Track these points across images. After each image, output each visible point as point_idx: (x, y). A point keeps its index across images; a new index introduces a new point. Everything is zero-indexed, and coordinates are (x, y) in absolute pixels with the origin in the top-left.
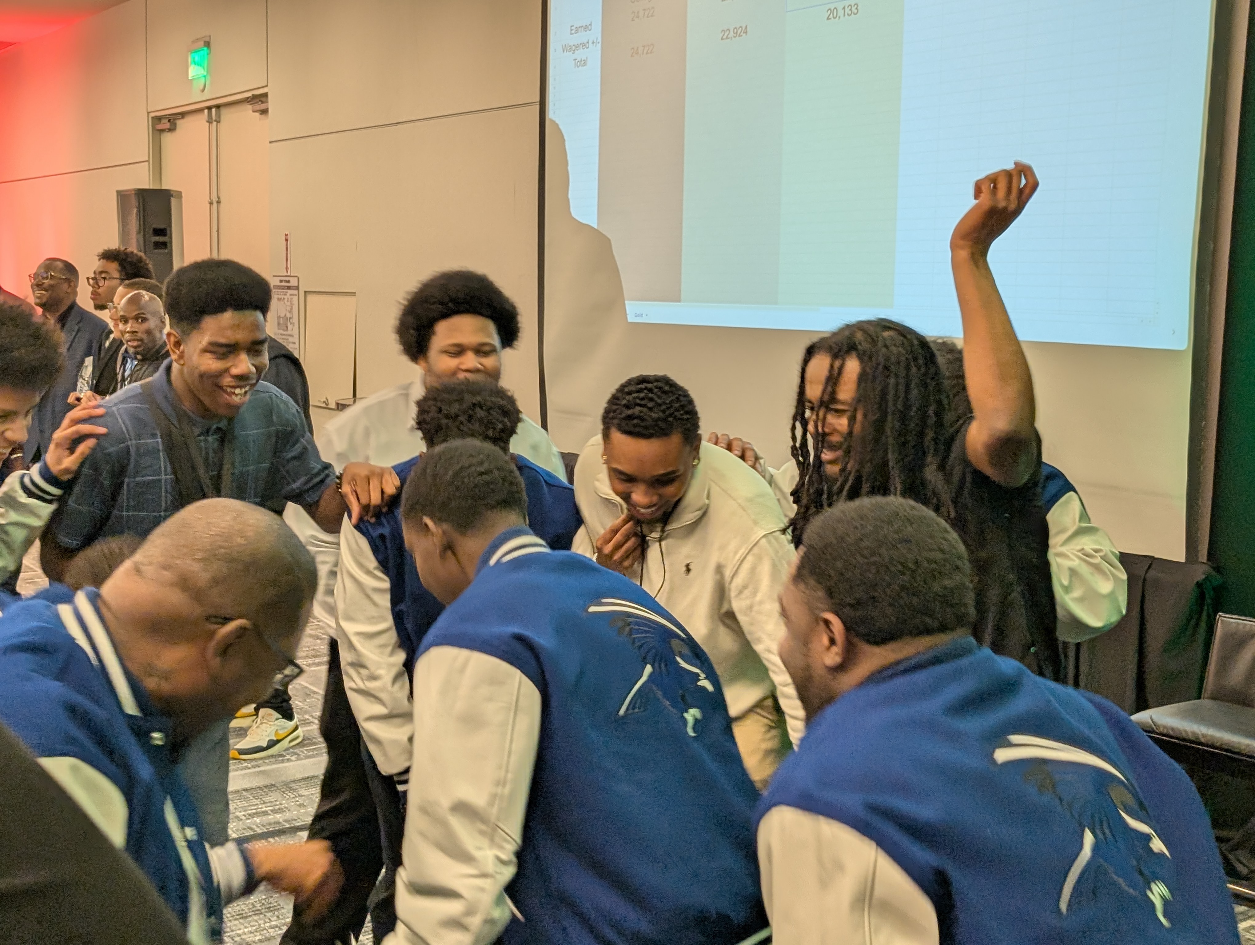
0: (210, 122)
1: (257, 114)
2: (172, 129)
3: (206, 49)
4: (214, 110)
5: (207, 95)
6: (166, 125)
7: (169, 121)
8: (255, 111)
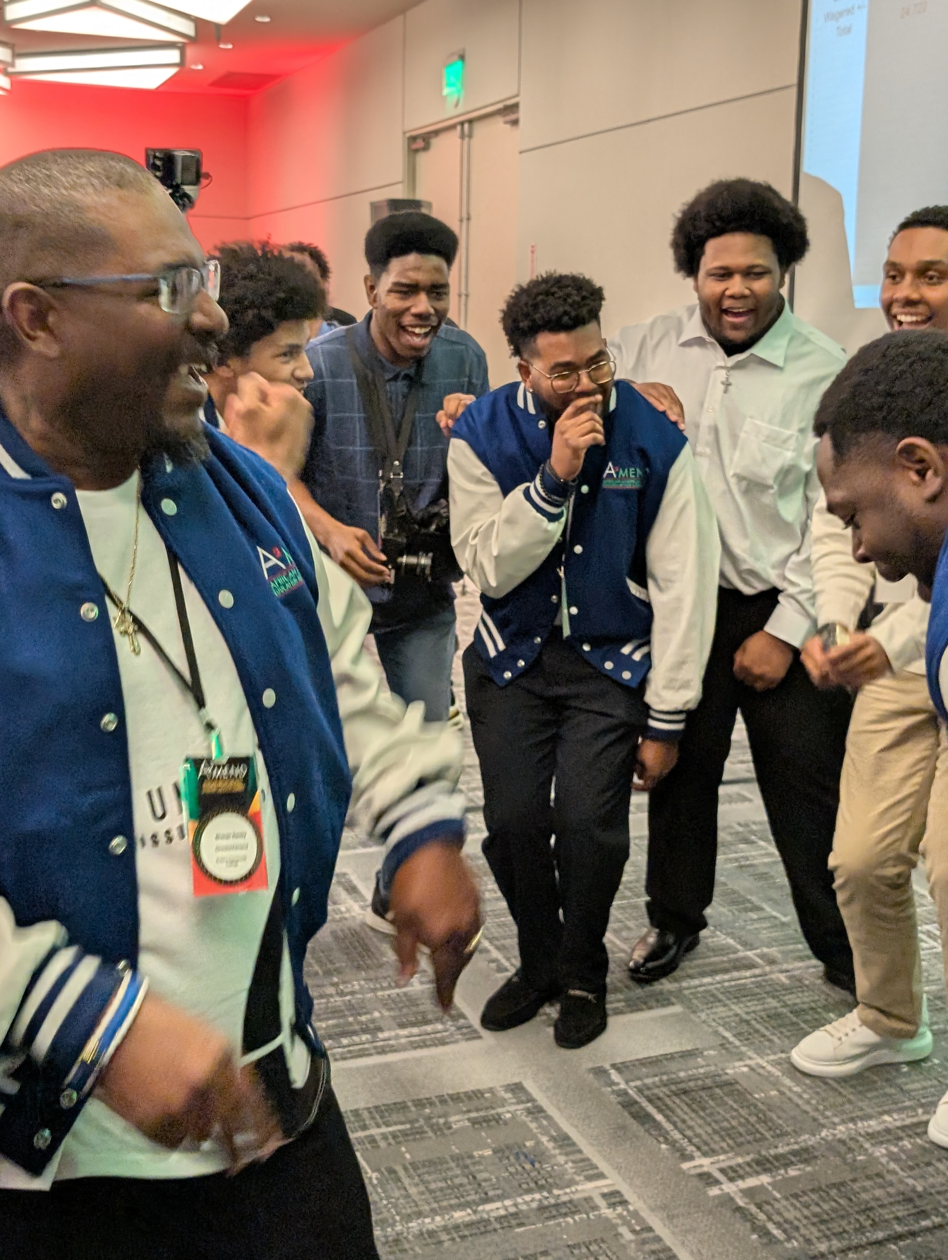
0: (462, 137)
1: (508, 126)
2: (426, 148)
3: (460, 63)
4: (466, 126)
5: (461, 109)
6: (420, 144)
7: (424, 140)
8: (506, 123)
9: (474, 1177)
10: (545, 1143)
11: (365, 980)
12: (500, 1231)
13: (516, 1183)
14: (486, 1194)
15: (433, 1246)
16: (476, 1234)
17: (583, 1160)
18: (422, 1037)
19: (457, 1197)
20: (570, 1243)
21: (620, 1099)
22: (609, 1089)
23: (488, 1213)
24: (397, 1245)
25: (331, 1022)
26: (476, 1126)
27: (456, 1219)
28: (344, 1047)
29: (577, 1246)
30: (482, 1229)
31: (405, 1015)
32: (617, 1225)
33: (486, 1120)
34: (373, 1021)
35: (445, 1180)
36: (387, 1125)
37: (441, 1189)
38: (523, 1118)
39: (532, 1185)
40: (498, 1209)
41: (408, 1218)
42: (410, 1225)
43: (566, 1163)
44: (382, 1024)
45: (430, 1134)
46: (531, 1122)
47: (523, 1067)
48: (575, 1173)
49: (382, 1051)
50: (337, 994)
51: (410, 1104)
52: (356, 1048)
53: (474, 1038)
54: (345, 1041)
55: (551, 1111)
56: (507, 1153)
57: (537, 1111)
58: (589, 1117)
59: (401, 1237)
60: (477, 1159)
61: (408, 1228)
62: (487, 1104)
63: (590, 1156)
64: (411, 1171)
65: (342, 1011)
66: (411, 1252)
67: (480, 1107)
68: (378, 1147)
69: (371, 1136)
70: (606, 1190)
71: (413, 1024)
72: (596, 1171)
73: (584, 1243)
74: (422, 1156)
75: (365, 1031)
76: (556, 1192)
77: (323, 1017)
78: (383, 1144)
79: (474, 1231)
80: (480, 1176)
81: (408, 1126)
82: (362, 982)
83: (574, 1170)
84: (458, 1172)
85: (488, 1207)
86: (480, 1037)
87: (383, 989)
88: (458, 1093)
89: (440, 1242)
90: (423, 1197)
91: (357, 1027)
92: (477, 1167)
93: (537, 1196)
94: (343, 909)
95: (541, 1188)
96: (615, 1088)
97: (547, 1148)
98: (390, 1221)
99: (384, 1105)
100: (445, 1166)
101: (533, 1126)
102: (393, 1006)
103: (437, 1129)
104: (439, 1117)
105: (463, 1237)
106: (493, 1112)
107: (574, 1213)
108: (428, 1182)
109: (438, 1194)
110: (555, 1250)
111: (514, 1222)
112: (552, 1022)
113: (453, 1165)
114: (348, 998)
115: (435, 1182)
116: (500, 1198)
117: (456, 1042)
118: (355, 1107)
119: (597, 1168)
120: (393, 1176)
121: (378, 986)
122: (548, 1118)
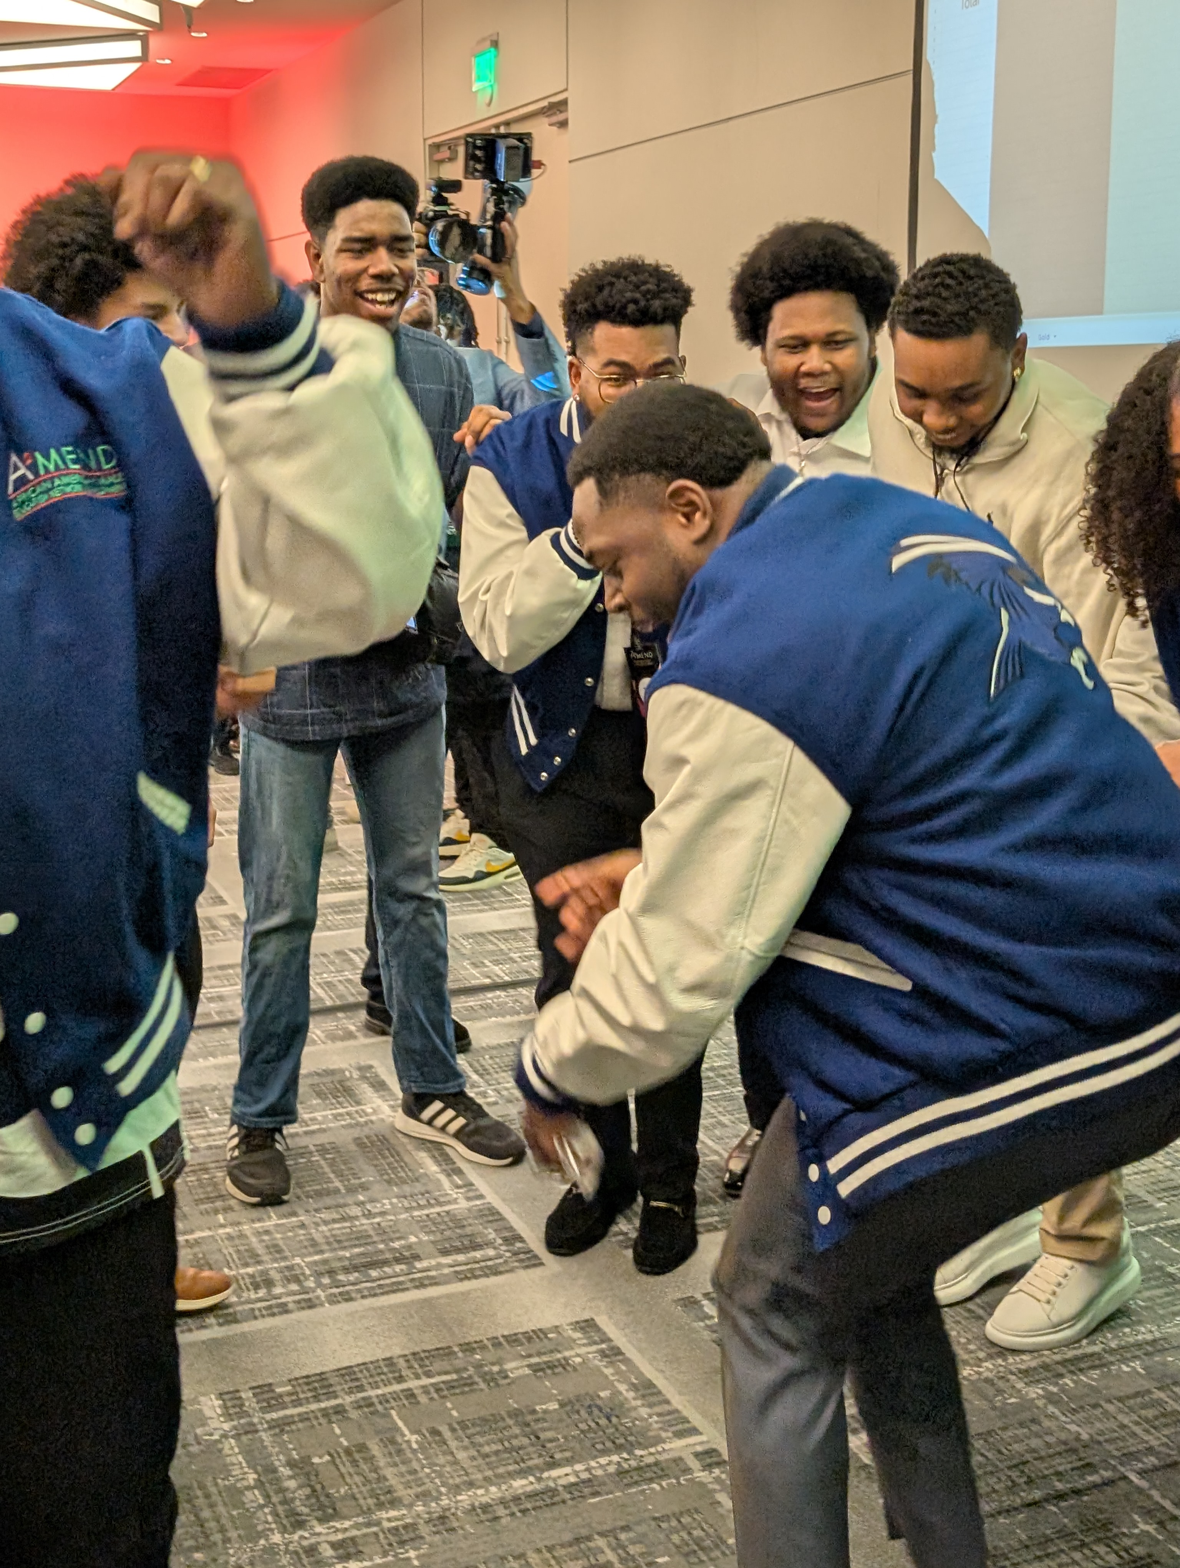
1: (555, 128)
2: (453, 158)
3: (493, 49)
4: (502, 128)
5: (495, 109)
6: (446, 152)
7: (450, 148)
8: (551, 125)
9: (538, 1438)
10: (624, 1392)
11: (397, 1197)
12: (570, 1502)
13: (588, 1444)
14: (552, 1457)
15: (488, 1524)
16: (540, 1507)
17: (670, 1413)
18: (469, 1267)
19: (517, 1463)
20: (657, 1515)
22: (702, 1324)
23: (555, 1480)
24: (443, 1524)
25: (357, 1250)
26: (540, 1374)
27: (516, 1489)
28: (373, 1281)
29: (666, 1518)
30: (549, 1501)
31: (450, 1238)
32: (715, 1491)
33: (551, 1366)
34: (409, 1247)
35: (501, 1441)
36: (428, 1375)
37: (497, 1453)
38: (597, 1362)
39: (609, 1444)
40: (567, 1475)
41: (456, 1489)
42: (459, 1498)
43: (650, 1416)
44: (419, 1252)
45: (483, 1385)
46: (606, 1367)
47: (593, 1299)
48: (661, 1429)
49: (421, 1285)
50: (364, 1215)
51: (456, 1349)
52: (388, 1281)
53: (535, 1265)
54: (374, 1273)
55: (630, 1352)
56: (577, 1407)
57: (613, 1354)
58: (678, 1359)
59: (448, 1514)
60: (540, 1415)
61: (457, 1502)
62: (550, 1346)
63: (680, 1407)
64: (460, 1432)
65: (370, 1236)
66: (461, 1532)
67: (543, 1350)
68: (418, 1403)
69: (409, 1389)
70: (699, 1449)
71: (458, 1251)
72: (687, 1426)
73: (674, 1514)
74: (472, 1413)
75: (398, 1261)
76: (638, 1452)
77: (346, 1244)
78: (423, 1399)
79: (538, 1504)
80: (542, 1436)
81: (455, 1376)
82: (395, 1200)
83: (660, 1425)
84: (517, 1430)
85: (555, 1473)
86: (542, 1264)
87: (420, 1207)
88: (515, 1334)
89: (496, 1519)
90: (475, 1463)
91: (388, 1256)
92: (540, 1426)
93: (615, 1458)
94: (369, 1111)
95: (619, 1448)
96: (708, 1322)
97: (626, 1399)
98: (435, 1494)
99: (424, 1351)
100: (501, 1424)
101: (608, 1371)
102: (434, 1229)
103: (490, 1379)
104: (493, 1364)
105: (524, 1512)
106: (559, 1356)
107: (660, 1477)
108: (481, 1445)
109: (493, 1458)
110: (638, 1523)
111: (586, 1491)
112: (632, 1243)
113: (510, 1422)
114: (377, 1220)
115: (488, 1444)
116: (569, 1461)
117: (511, 1270)
118: (388, 1355)
119: (689, 1422)
120: (437, 1438)
121: (414, 1204)
122: (627, 1361)
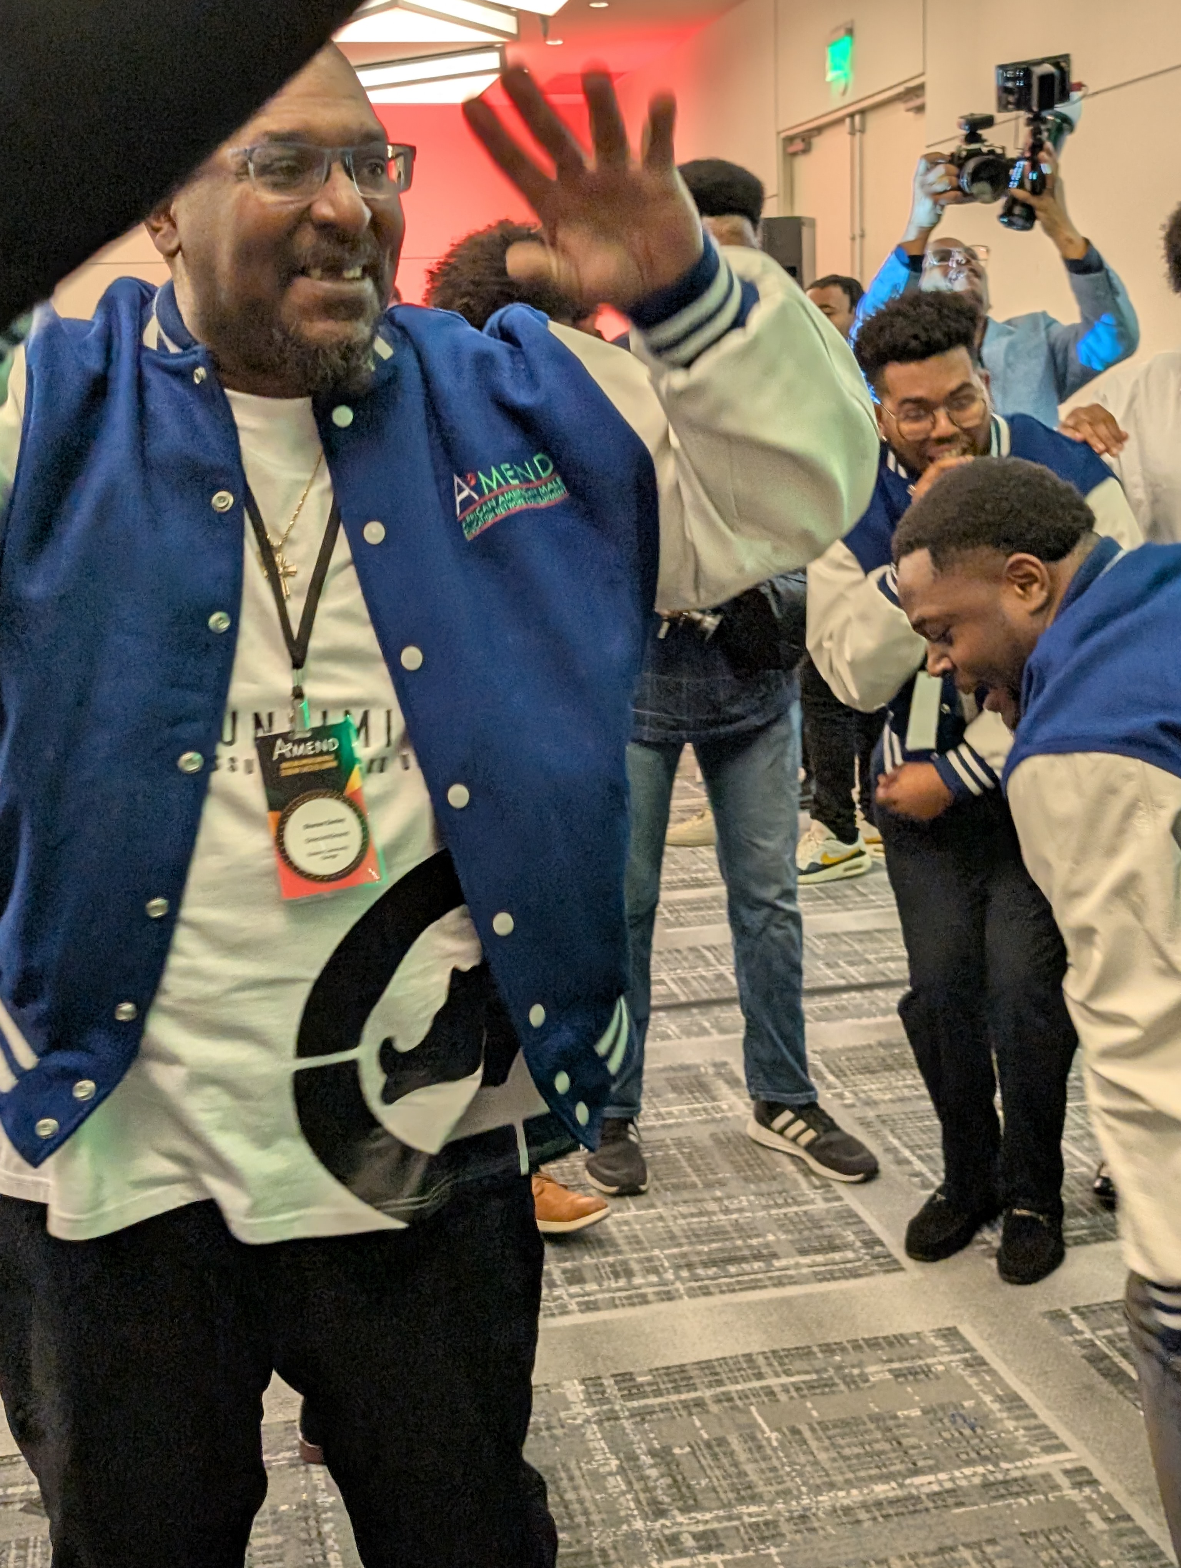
0: (852, 133)
1: (911, 114)
2: (806, 150)
3: (847, 39)
4: (857, 118)
5: (849, 99)
6: (799, 145)
7: (803, 140)
8: (908, 110)
9: (899, 1443)
10: (989, 1403)
11: (755, 1194)
12: (933, 1511)
13: (951, 1452)
14: (915, 1464)
15: (849, 1526)
16: (903, 1514)
17: (1037, 1427)
18: (828, 1268)
19: (878, 1467)
20: (1024, 1530)
21: (1084, 1351)
22: (1070, 1339)
23: (917, 1487)
24: (804, 1523)
25: (714, 1245)
26: (901, 1379)
27: (878, 1494)
28: (732, 1276)
29: (1034, 1534)
30: (911, 1508)
31: (808, 1239)
32: (1085, 1510)
33: (914, 1372)
34: (767, 1245)
35: (862, 1444)
36: (788, 1373)
37: (858, 1456)
38: (960, 1371)
39: (973, 1455)
40: (930, 1483)
41: (817, 1490)
42: (820, 1498)
43: (1016, 1429)
44: (777, 1249)
45: (842, 1387)
46: (971, 1376)
47: (957, 1307)
48: (1028, 1443)
49: (779, 1283)
50: (721, 1211)
51: (815, 1349)
52: (746, 1278)
53: (894, 1270)
54: (732, 1269)
55: (996, 1364)
56: (940, 1414)
57: (977, 1363)
58: (1046, 1373)
59: (808, 1513)
60: (902, 1421)
61: (817, 1502)
62: (914, 1353)
63: (1048, 1422)
64: (820, 1433)
65: (727, 1232)
66: (821, 1532)
67: (904, 1356)
68: (778, 1401)
69: (768, 1387)
70: (1069, 1466)
71: (817, 1251)
72: (1055, 1442)
73: (1042, 1531)
74: (832, 1415)
75: (757, 1257)
76: (1004, 1465)
77: (704, 1238)
78: (783, 1397)
79: (901, 1510)
80: (905, 1442)
81: (814, 1376)
82: (752, 1198)
83: (1026, 1439)
84: (879, 1435)
85: (918, 1480)
86: (902, 1269)
87: (777, 1206)
88: (876, 1338)
89: (858, 1522)
90: (836, 1465)
91: (746, 1252)
92: (902, 1431)
93: (980, 1469)
94: (725, 1107)
95: (984, 1460)
96: (1078, 1337)
97: (991, 1411)
98: (795, 1492)
99: (784, 1350)
100: (862, 1428)
101: (973, 1381)
102: (791, 1228)
103: (850, 1381)
104: (853, 1366)
105: (886, 1517)
106: (921, 1362)
107: (1028, 1493)
108: (842, 1447)
109: (854, 1461)
110: (1005, 1538)
111: (950, 1501)
112: (995, 1252)
113: (872, 1426)
114: (735, 1216)
115: (849, 1446)
116: (932, 1470)
117: (871, 1274)
118: (747, 1351)
119: (1057, 1438)
120: (797, 1437)
121: (772, 1203)
122: (992, 1372)
